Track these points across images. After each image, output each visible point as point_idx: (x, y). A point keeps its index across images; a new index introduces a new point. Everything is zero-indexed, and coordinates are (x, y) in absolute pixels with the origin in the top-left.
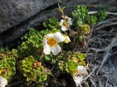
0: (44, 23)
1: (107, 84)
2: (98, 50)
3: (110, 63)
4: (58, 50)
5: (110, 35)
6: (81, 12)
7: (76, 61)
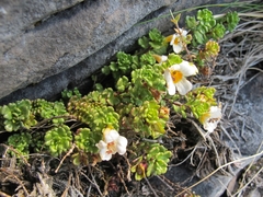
0: (140, 42)
1: (243, 132)
2: (225, 78)
3: (244, 97)
4: (187, 87)
5: (241, 49)
6: (204, 20)
7: (204, 100)
